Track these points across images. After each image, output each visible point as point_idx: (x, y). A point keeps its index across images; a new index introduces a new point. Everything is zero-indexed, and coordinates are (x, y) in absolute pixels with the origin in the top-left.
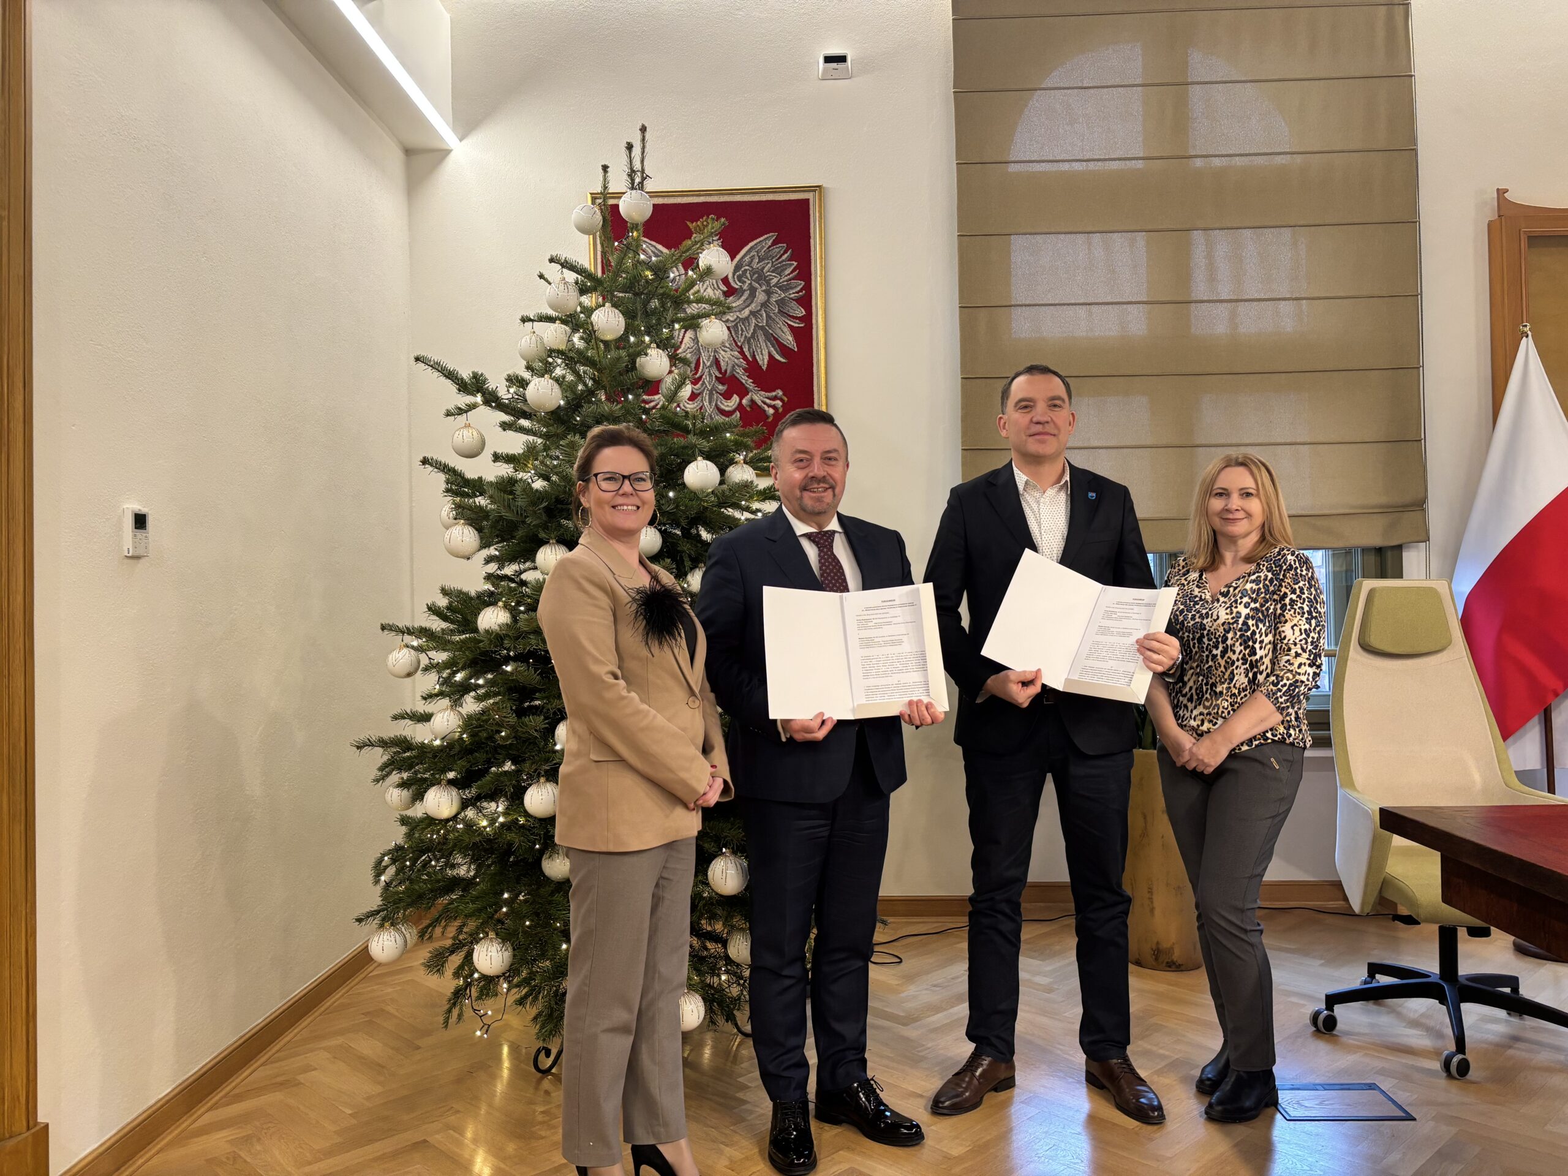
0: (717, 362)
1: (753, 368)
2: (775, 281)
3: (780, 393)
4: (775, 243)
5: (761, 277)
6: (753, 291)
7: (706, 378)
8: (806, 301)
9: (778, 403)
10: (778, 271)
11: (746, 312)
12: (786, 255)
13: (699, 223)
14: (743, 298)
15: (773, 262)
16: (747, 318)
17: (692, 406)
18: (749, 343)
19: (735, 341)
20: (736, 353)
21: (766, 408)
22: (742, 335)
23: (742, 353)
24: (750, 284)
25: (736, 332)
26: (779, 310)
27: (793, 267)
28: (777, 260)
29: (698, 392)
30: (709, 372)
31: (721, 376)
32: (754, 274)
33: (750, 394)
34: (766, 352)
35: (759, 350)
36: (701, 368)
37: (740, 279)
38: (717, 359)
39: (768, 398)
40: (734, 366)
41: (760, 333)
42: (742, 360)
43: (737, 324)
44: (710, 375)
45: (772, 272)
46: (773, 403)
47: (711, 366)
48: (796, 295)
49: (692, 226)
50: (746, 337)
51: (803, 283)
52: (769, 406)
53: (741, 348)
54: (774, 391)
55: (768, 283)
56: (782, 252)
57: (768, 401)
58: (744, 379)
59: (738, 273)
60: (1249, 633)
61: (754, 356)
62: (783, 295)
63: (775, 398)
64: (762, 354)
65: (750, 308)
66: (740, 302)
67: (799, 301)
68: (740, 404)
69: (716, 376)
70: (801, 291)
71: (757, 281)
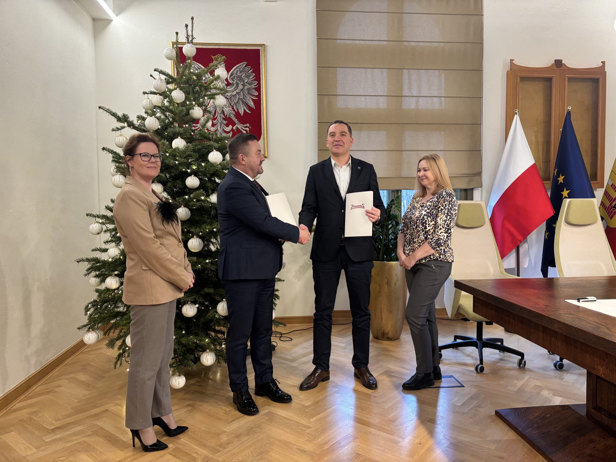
0: (223, 112)
1: (237, 115)
2: (246, 81)
3: (248, 125)
4: (246, 66)
5: (240, 79)
6: (237, 84)
7: (219, 118)
8: (258, 89)
9: (248, 129)
10: (248, 77)
11: (235, 93)
12: (251, 71)
13: (216, 56)
14: (234, 87)
15: (245, 73)
16: (235, 95)
17: (213, 129)
18: (236, 105)
19: (230, 104)
20: (231, 109)
21: (243, 131)
22: (233, 101)
23: (233, 108)
24: (236, 81)
25: (231, 100)
26: (248, 92)
27: (253, 75)
28: (247, 72)
29: (216, 123)
30: (220, 115)
31: (225, 117)
32: (238, 78)
33: (236, 125)
34: (242, 109)
35: (240, 108)
36: (217, 114)
37: (232, 79)
38: (223, 111)
39: (243, 127)
40: (230, 114)
41: (240, 101)
42: (233, 111)
43: (231, 97)
44: (220, 117)
45: (245, 77)
46: (246, 129)
47: (221, 113)
48: (255, 87)
49: (213, 57)
50: (235, 102)
51: (257, 82)
52: (244, 130)
53: (233, 107)
54: (246, 124)
55: (244, 81)
56: (249, 70)
57: (243, 128)
58: (234, 119)
59: (232, 77)
60: (424, 221)
61: (238, 110)
62: (249, 87)
63: (246, 127)
64: (241, 109)
65: (236, 91)
66: (233, 88)
67: (255, 89)
68: (232, 128)
69: (223, 117)
70: (256, 85)
71: (239, 80)
